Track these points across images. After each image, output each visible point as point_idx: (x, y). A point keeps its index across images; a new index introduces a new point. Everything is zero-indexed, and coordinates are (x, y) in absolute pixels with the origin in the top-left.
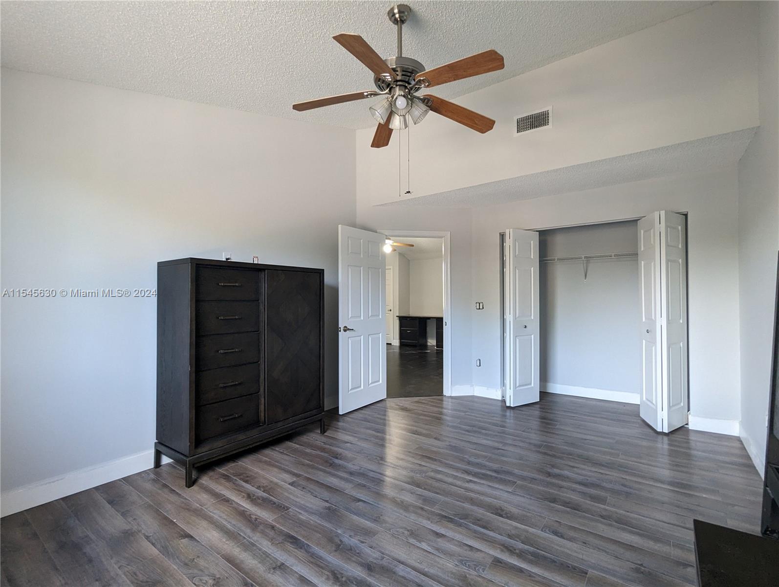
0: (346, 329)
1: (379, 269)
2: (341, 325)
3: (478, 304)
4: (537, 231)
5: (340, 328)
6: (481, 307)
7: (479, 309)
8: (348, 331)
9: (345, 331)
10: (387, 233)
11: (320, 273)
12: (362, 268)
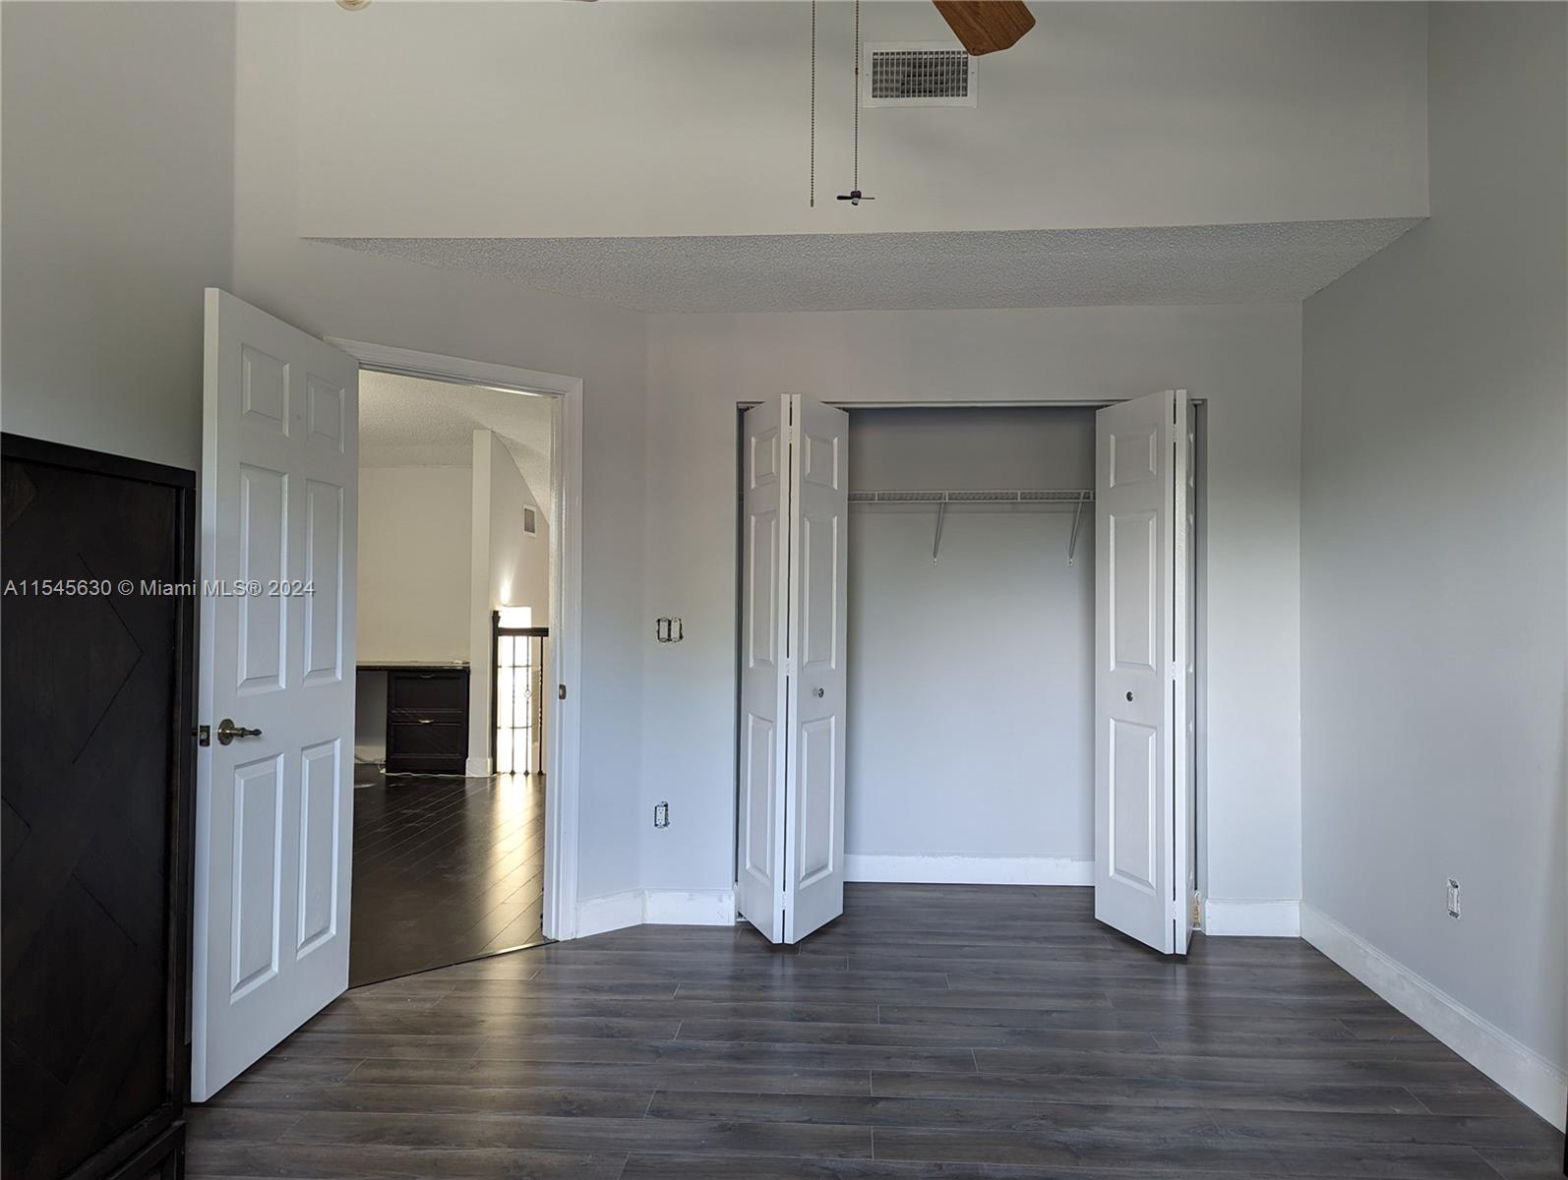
0: (229, 733)
1: (340, 488)
2: (209, 715)
3: (664, 625)
4: (844, 409)
5: (207, 729)
6: (675, 634)
7: (669, 639)
8: (235, 742)
9: (225, 739)
10: (363, 350)
11: (179, 489)
12: (286, 479)
